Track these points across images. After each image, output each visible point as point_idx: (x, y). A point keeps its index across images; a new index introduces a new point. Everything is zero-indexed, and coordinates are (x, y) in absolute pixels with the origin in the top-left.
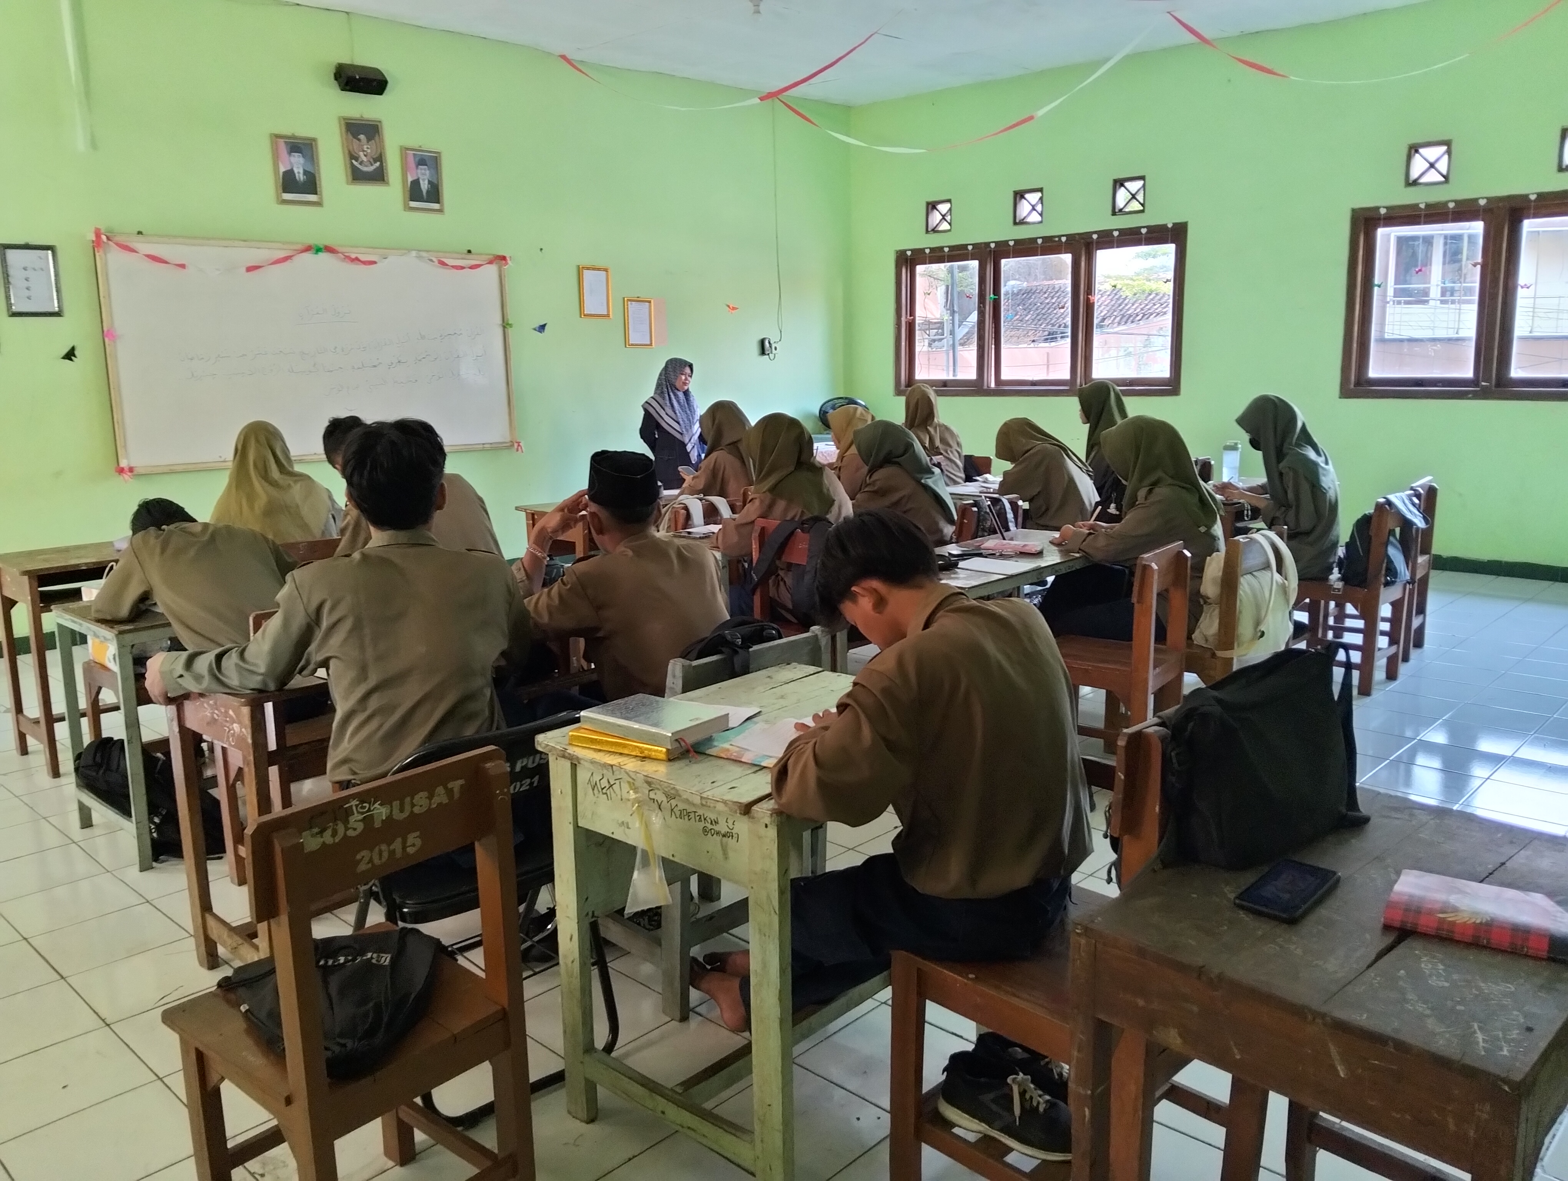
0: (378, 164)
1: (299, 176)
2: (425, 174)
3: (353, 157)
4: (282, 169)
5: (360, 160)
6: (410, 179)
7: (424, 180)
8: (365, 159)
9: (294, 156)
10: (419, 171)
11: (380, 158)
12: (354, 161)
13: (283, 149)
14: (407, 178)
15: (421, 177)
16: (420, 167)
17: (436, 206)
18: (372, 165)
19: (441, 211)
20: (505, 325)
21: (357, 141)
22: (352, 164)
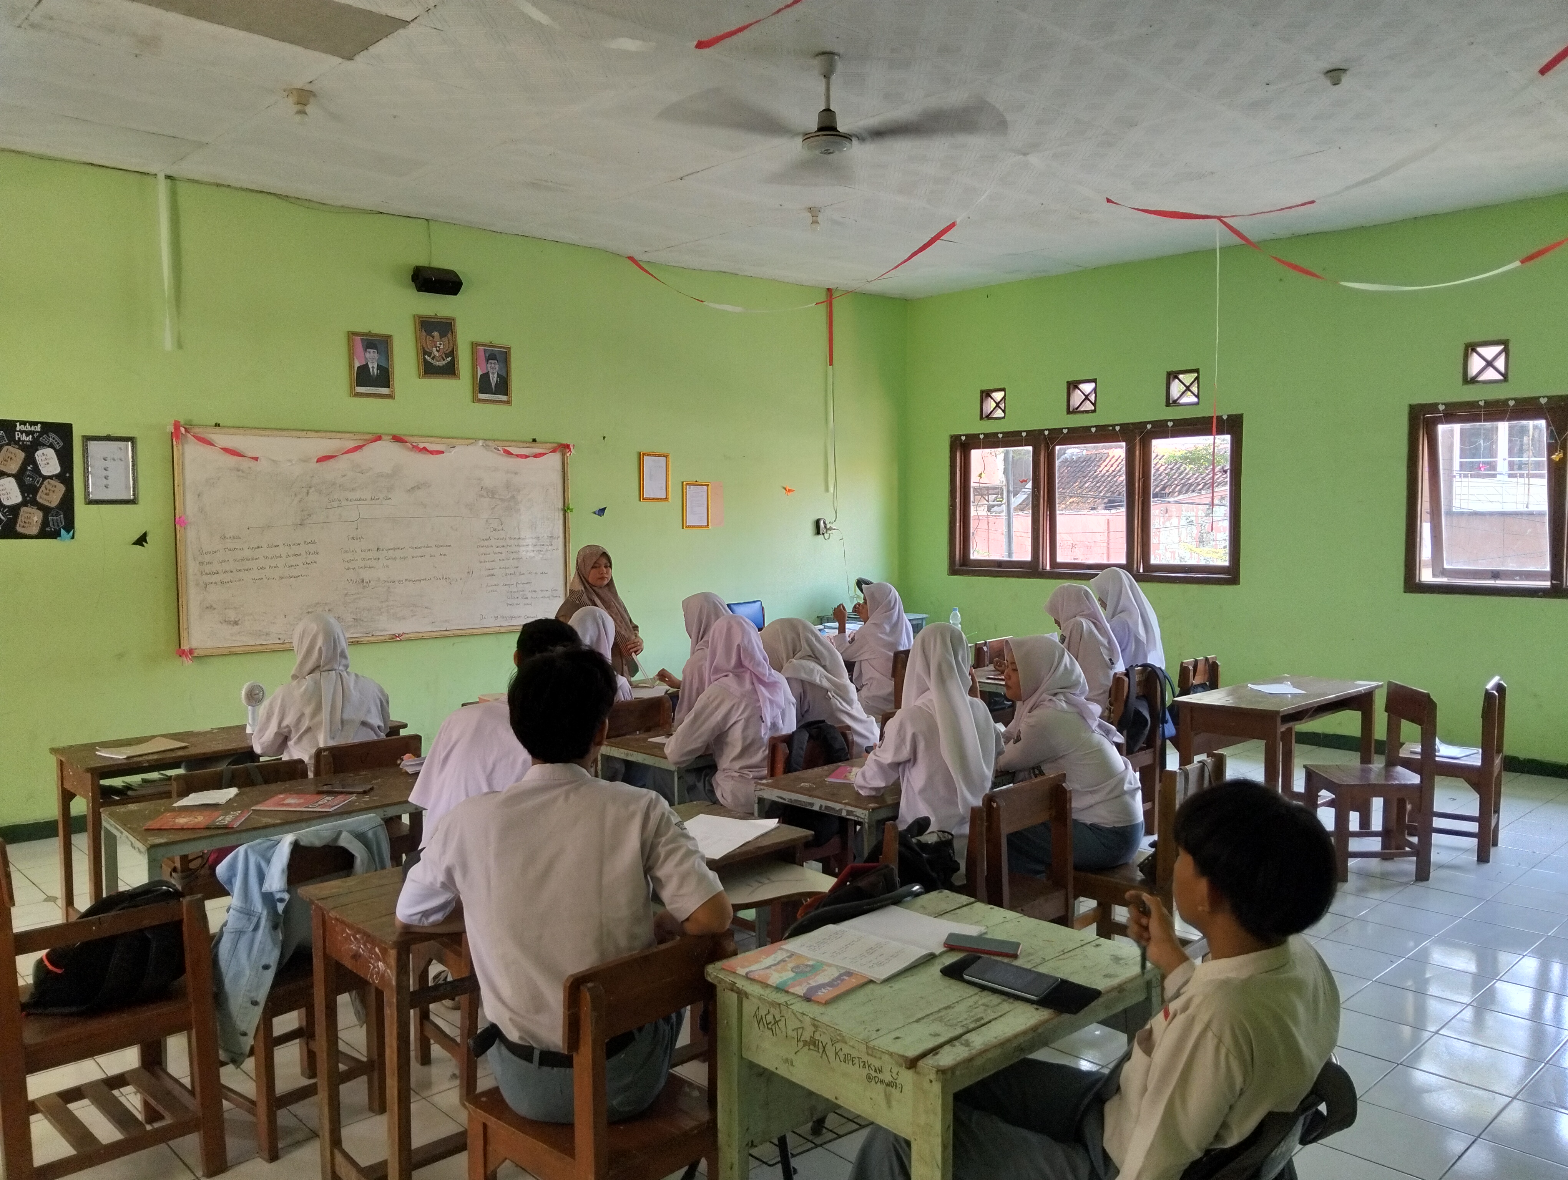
0: (450, 358)
1: (373, 371)
2: (494, 368)
3: (425, 352)
4: (357, 365)
5: (432, 355)
6: (480, 373)
7: (493, 373)
8: (437, 354)
9: (370, 352)
10: (489, 365)
11: (452, 353)
12: (426, 357)
15: (491, 371)
16: (490, 361)
17: (504, 398)
18: (444, 360)
20: (565, 509)
21: (431, 338)
22: (424, 358)
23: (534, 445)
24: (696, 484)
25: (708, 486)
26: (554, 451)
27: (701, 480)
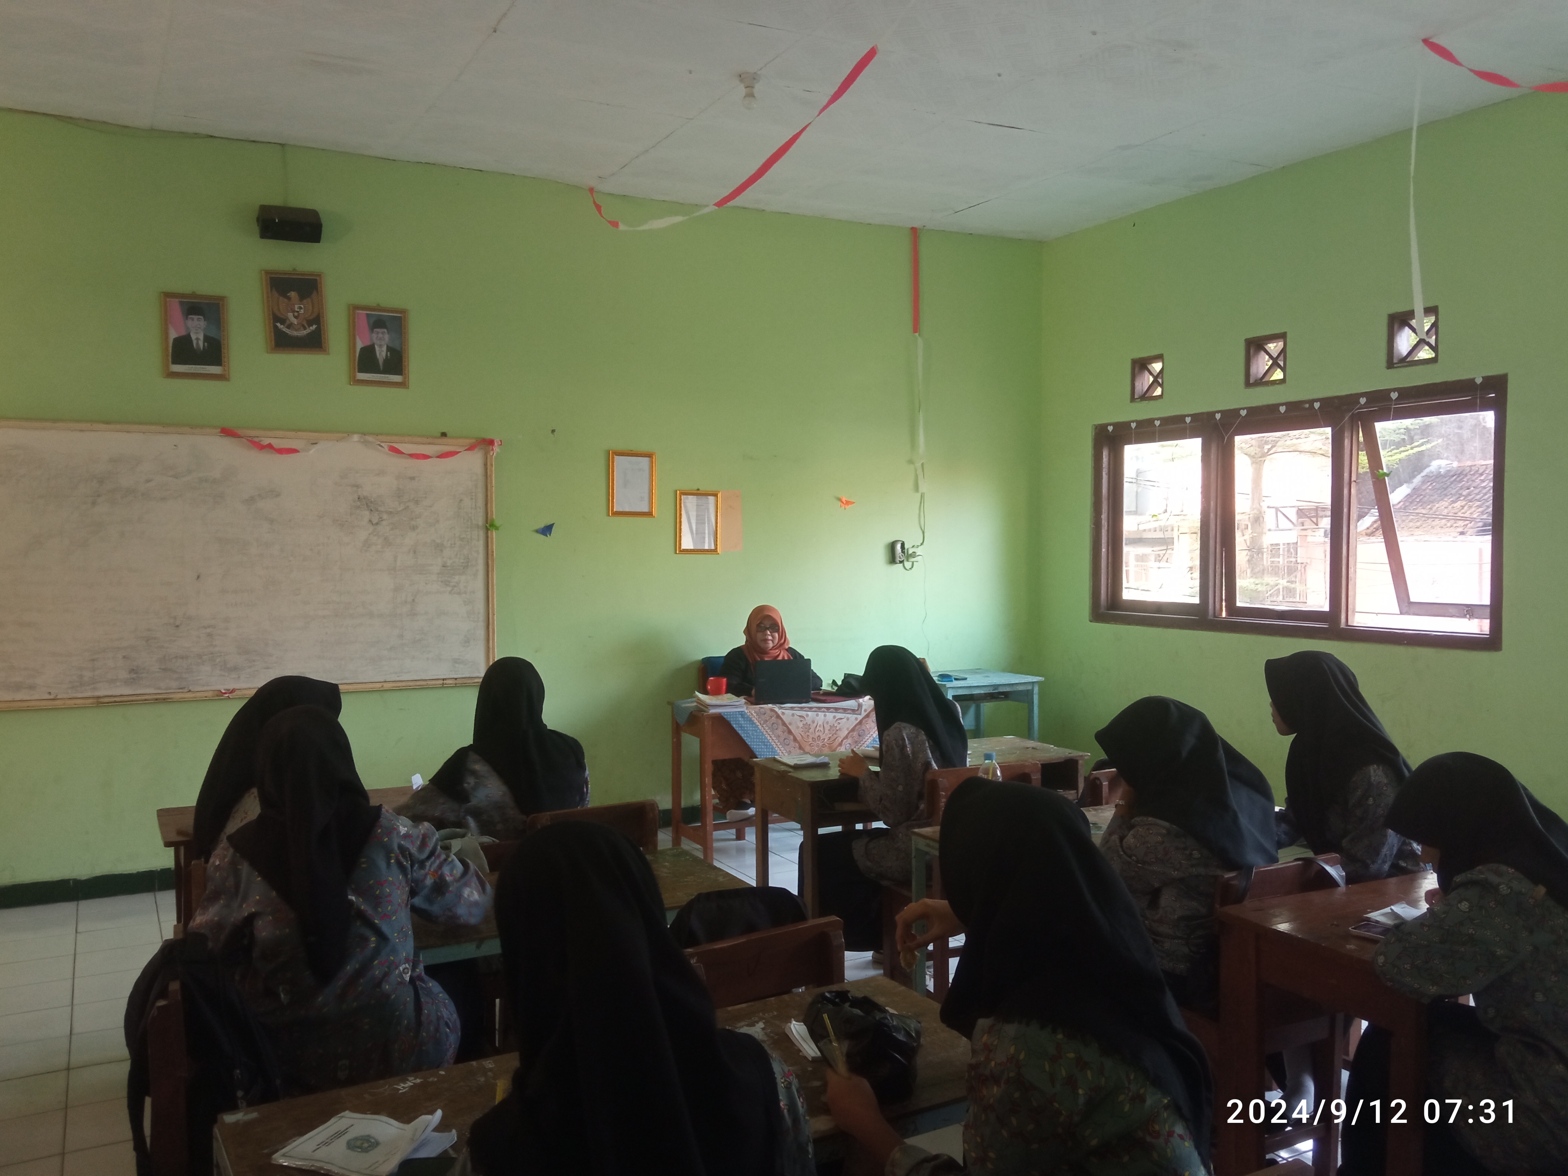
0: (314, 327)
1: (198, 344)
2: (382, 339)
3: (277, 319)
4: (173, 335)
5: (288, 322)
6: (359, 345)
7: (381, 346)
8: (295, 321)
9: (193, 320)
10: (374, 336)
11: (317, 320)
12: (278, 324)
13: (177, 311)
14: (355, 344)
15: (377, 342)
16: (375, 330)
17: (397, 378)
18: (305, 329)
19: (403, 385)
20: (489, 526)
21: (286, 300)
22: (276, 327)
23: (444, 440)
24: (698, 493)
25: (716, 495)
26: (471, 448)
27: (703, 488)
